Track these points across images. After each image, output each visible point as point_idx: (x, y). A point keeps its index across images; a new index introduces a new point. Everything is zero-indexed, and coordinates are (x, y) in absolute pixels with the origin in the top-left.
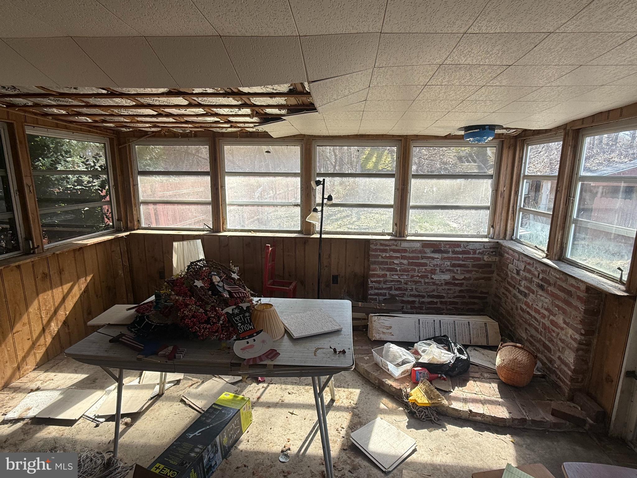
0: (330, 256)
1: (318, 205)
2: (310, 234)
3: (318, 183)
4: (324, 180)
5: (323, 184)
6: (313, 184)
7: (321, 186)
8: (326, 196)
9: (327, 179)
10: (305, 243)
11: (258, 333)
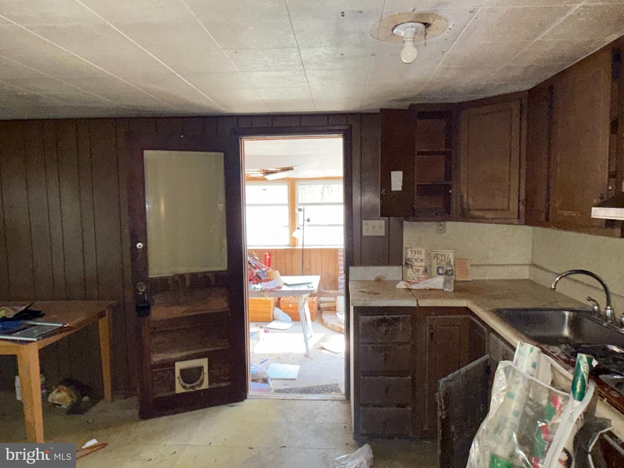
0: (310, 262)
1: (301, 226)
2: (295, 246)
3: (300, 210)
4: (304, 208)
5: (304, 211)
6: (297, 211)
7: (302, 212)
8: (306, 219)
9: (306, 208)
10: (292, 253)
11: (271, 280)
